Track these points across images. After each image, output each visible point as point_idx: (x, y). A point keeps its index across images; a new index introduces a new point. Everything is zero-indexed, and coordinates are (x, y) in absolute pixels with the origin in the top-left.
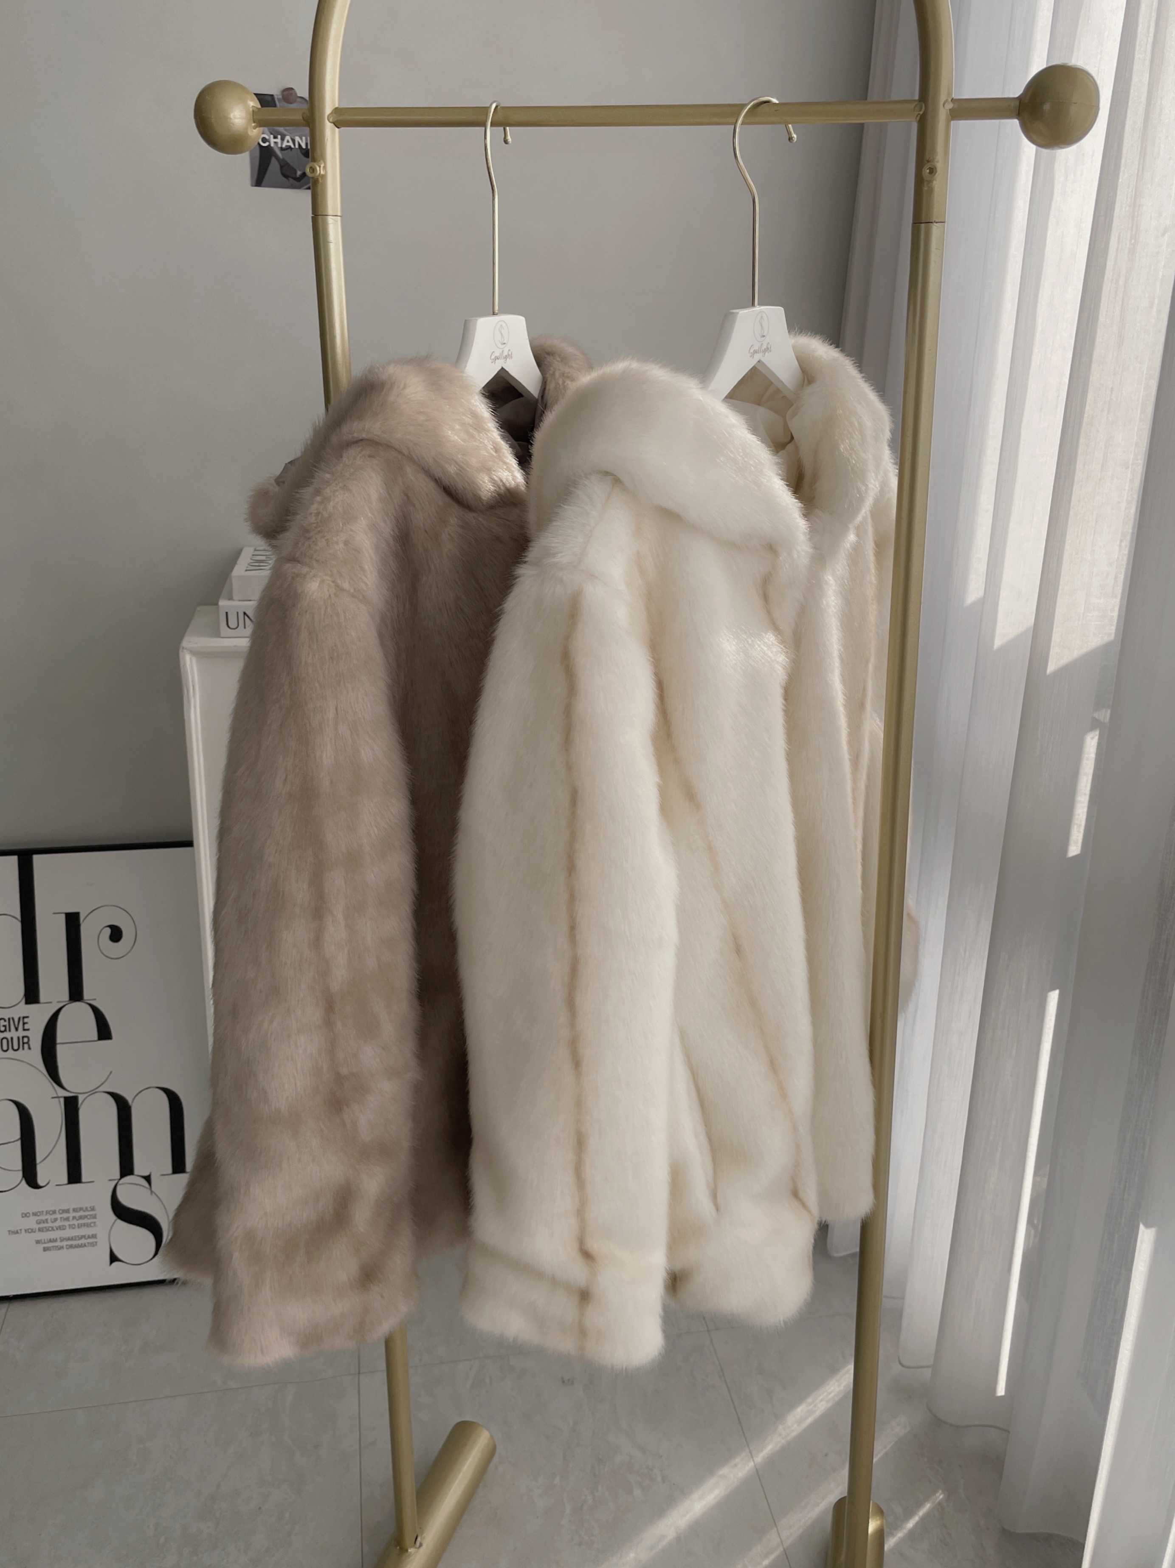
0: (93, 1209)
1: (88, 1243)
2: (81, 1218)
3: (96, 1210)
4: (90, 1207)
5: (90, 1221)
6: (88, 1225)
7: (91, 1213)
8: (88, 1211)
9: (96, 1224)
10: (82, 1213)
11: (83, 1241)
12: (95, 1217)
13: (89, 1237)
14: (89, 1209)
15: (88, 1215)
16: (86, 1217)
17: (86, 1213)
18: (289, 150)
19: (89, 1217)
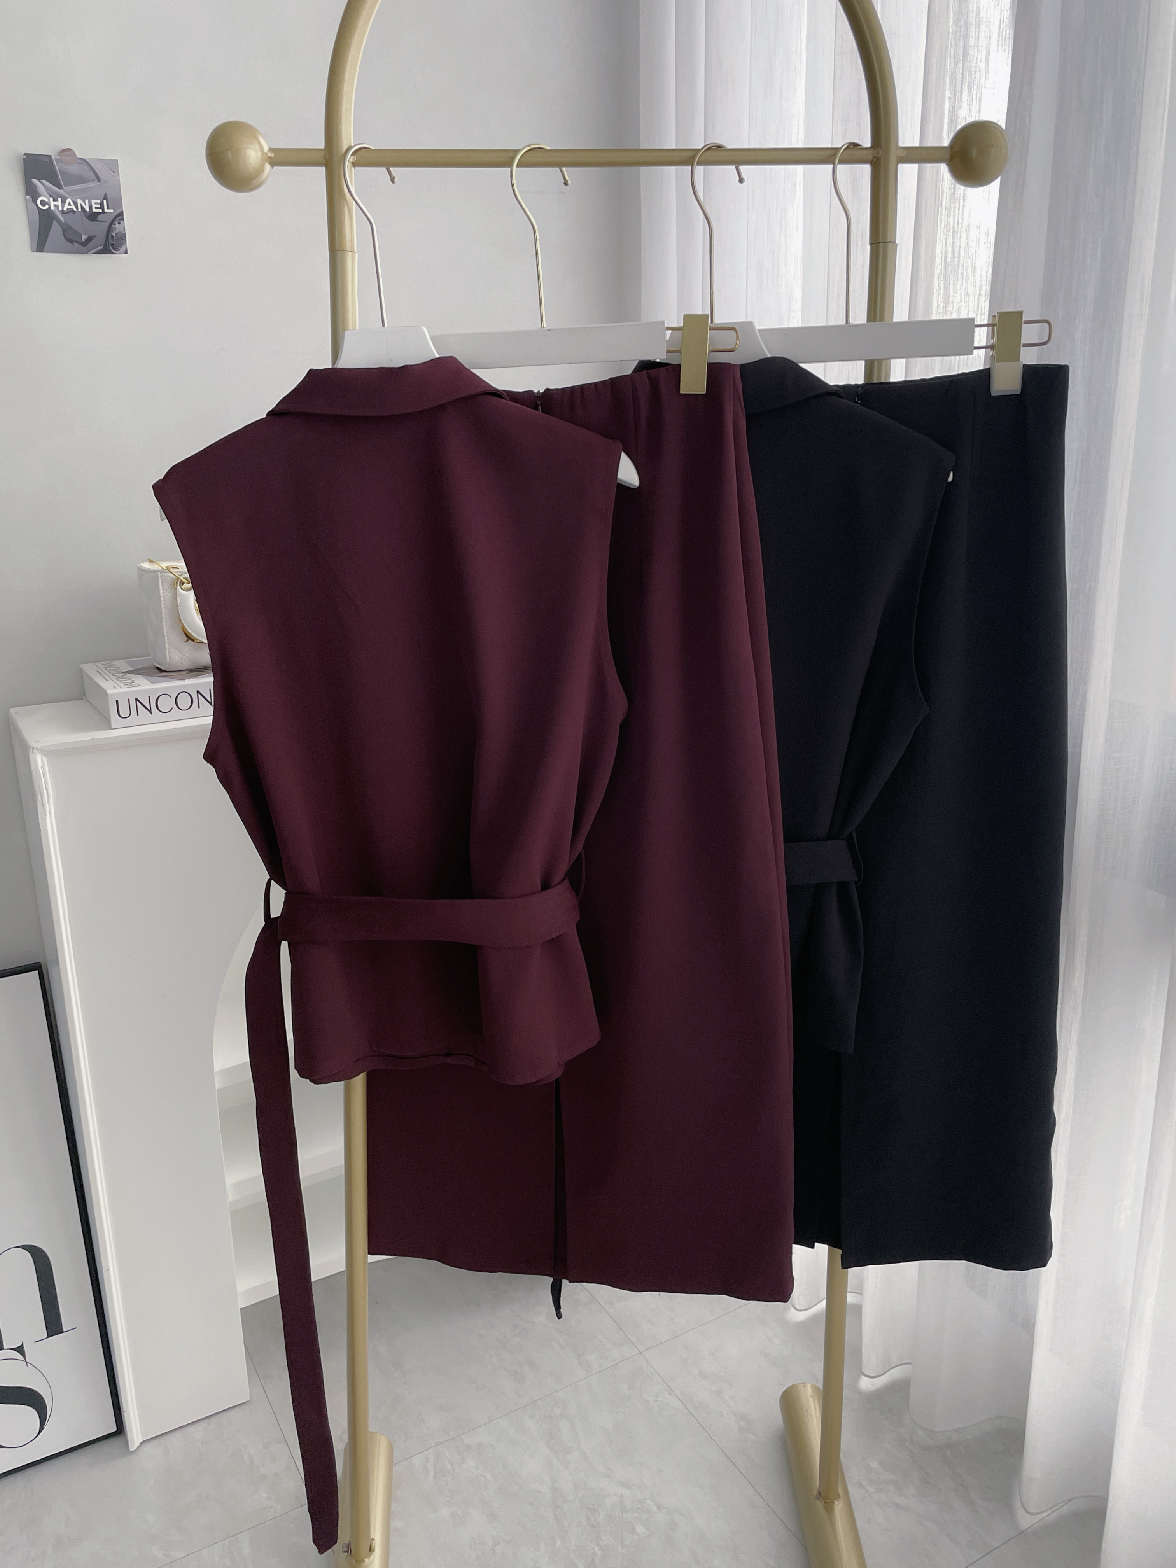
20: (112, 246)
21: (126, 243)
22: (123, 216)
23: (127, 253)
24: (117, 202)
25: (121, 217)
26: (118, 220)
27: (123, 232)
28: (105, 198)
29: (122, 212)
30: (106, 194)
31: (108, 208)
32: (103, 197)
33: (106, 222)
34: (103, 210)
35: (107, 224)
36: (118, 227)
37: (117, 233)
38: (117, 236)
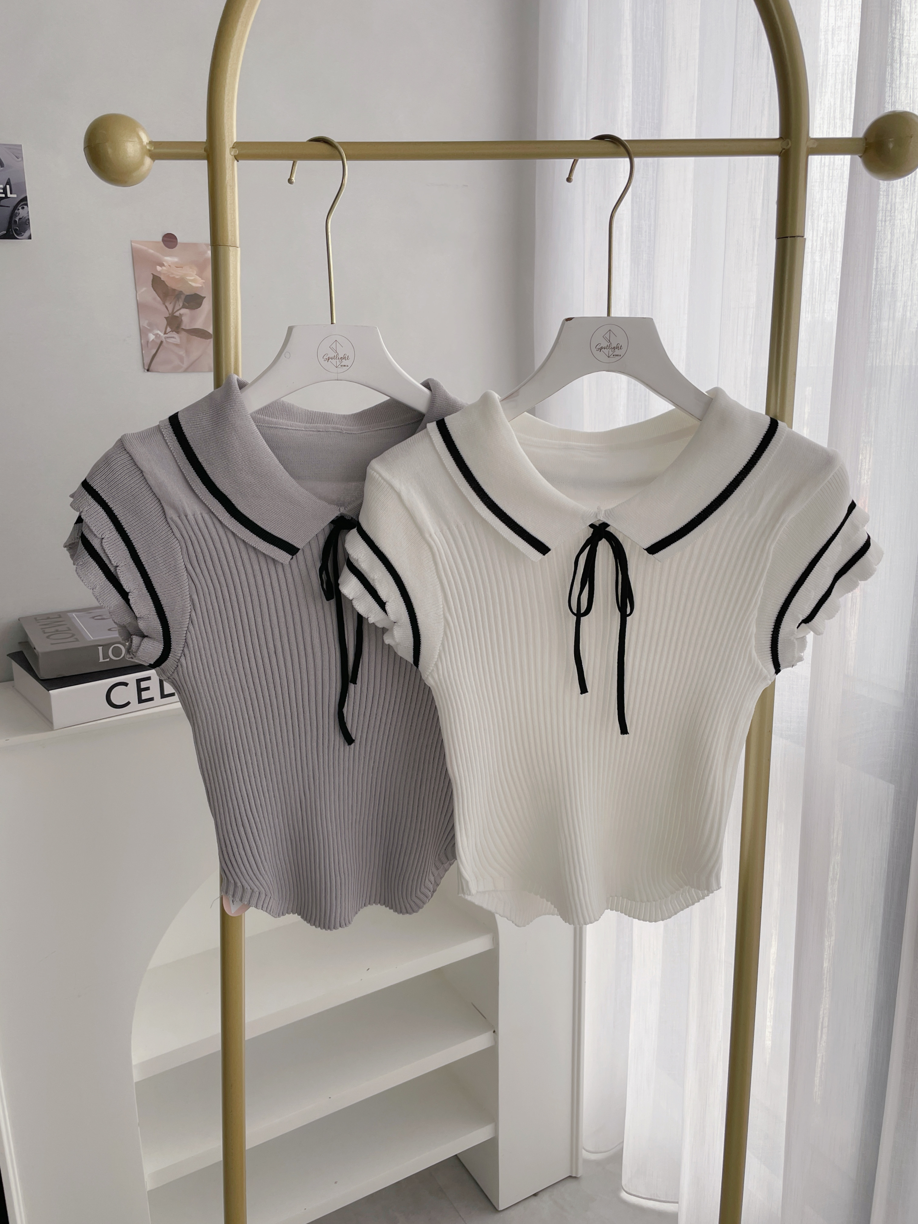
20: (15, 233)
21: (30, 229)
22: (26, 200)
23: (31, 239)
24: (22, 187)
25: (25, 202)
26: (22, 205)
27: (27, 218)
28: (8, 183)
29: (26, 197)
30: (9, 179)
31: (11, 193)
32: (6, 182)
33: (9, 207)
34: (6, 194)
35: (11, 209)
36: (21, 212)
37: (20, 219)
38: (20, 221)
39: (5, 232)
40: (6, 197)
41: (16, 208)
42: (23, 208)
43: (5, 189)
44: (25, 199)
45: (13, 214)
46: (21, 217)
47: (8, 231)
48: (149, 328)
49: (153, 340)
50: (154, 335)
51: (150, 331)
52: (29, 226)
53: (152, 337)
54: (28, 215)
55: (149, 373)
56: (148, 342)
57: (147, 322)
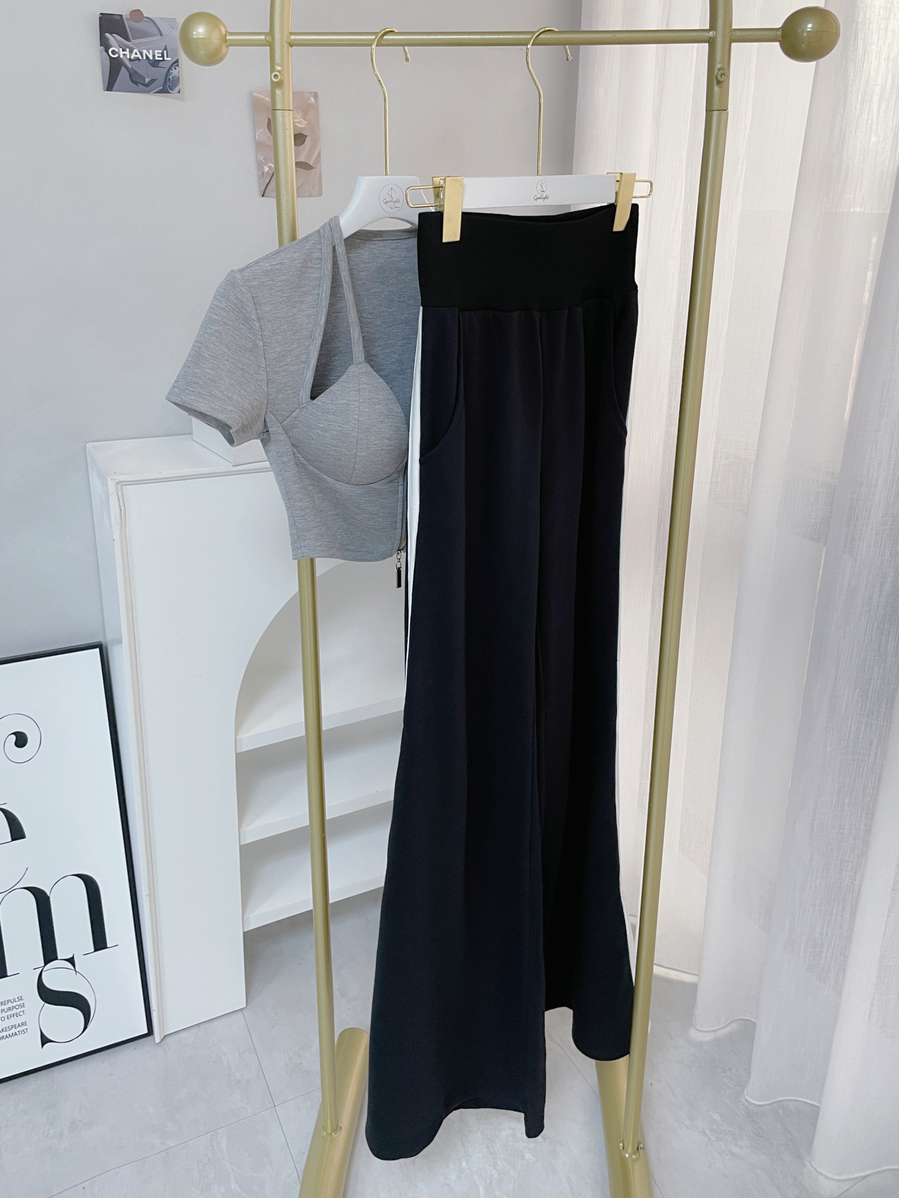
0: (20, 999)
1: (19, 1031)
2: (9, 1009)
3: (24, 999)
4: (18, 998)
5: (18, 1011)
6: (17, 1015)
7: (18, 1003)
8: (16, 1002)
9: (25, 1012)
10: (10, 1005)
11: (14, 1031)
12: (23, 1006)
13: (19, 1025)
14: (17, 1000)
15: (16, 1006)
16: (14, 1007)
17: (15, 1004)
18: (138, 60)
19: (17, 1007)
20: (169, 87)
21: (179, 85)
23: (180, 93)
24: (175, 52)
25: (177, 64)
26: (175, 66)
27: (178, 76)
28: (165, 49)
30: (166, 46)
31: (167, 57)
32: (163, 49)
33: (165, 68)
34: (164, 58)
35: (166, 70)
36: (174, 72)
37: (173, 77)
38: (173, 79)
39: (162, 88)
40: (164, 60)
41: (170, 69)
42: (175, 69)
43: (163, 54)
44: (177, 61)
45: (168, 73)
46: (173, 76)
47: (164, 86)
48: (264, 161)
49: (267, 172)
50: (268, 167)
51: (266, 164)
52: (179, 83)
53: (266, 169)
54: (179, 74)
55: (264, 198)
56: (263, 173)
57: (263, 157)
